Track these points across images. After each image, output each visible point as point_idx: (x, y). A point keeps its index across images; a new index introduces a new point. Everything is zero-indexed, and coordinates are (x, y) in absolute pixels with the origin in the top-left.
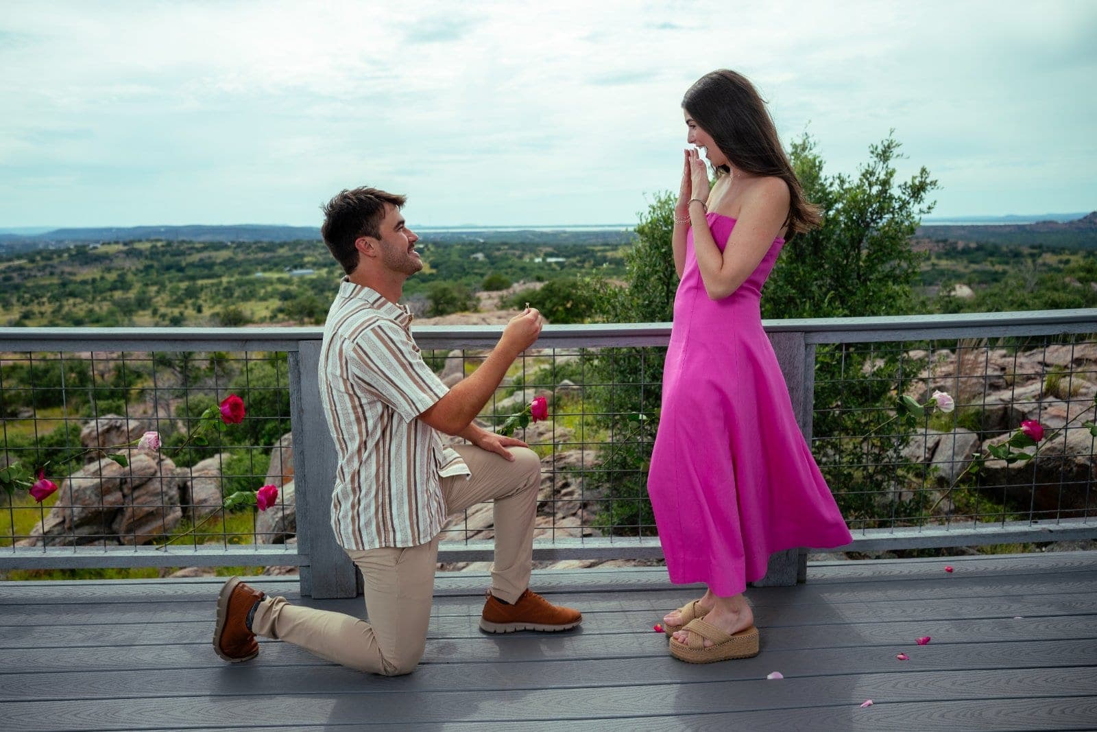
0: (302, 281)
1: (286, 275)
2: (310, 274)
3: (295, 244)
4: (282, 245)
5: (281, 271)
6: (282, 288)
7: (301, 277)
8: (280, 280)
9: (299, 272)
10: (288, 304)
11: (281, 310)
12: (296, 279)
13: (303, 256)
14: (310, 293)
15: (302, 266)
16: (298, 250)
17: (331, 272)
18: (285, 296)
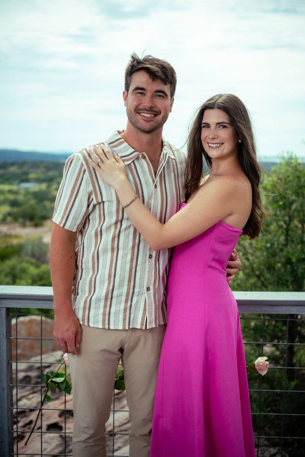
0: (27, 192)
1: (14, 188)
2: (33, 187)
3: (22, 164)
4: (13, 164)
5: (11, 184)
6: (11, 197)
7: (26, 189)
8: (10, 192)
9: (25, 185)
10: (16, 210)
11: (9, 214)
12: (22, 191)
13: (27, 173)
14: (33, 202)
15: (27, 181)
16: (25, 169)
17: (49, 187)
18: (14, 204)
